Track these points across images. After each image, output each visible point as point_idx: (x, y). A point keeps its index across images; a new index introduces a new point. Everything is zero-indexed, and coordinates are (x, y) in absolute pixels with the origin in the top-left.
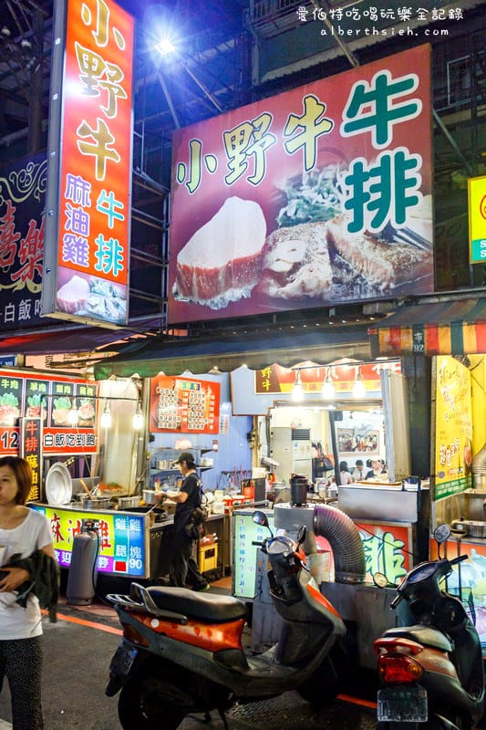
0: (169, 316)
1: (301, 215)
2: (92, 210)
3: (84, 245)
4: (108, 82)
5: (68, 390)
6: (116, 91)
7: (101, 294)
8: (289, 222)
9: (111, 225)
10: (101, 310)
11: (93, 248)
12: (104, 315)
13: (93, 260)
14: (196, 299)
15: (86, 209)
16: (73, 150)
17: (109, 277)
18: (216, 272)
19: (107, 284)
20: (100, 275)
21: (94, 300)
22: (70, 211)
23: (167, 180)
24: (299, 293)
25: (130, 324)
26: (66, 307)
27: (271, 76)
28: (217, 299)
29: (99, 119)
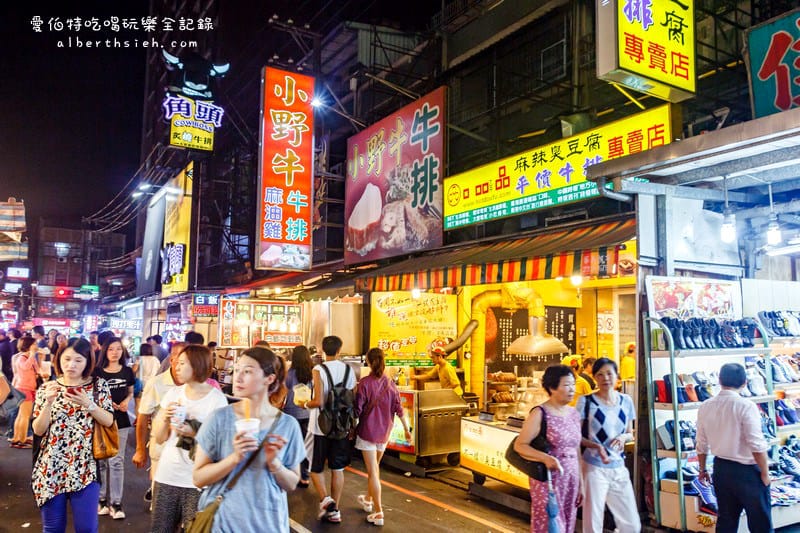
0: (347, 260)
1: (395, 196)
2: (284, 205)
3: (278, 227)
4: (295, 124)
5: (281, 309)
6: (300, 128)
7: (291, 253)
8: (391, 200)
9: (298, 211)
10: (291, 262)
11: (285, 226)
12: (294, 266)
13: (284, 234)
14: (355, 249)
15: (279, 205)
16: (270, 173)
17: (297, 242)
18: (363, 232)
19: (296, 246)
20: (291, 242)
21: (285, 257)
22: (268, 209)
23: (344, 172)
24: (393, 246)
25: (313, 269)
26: (266, 264)
27: (454, 63)
28: (363, 250)
29: (287, 150)
